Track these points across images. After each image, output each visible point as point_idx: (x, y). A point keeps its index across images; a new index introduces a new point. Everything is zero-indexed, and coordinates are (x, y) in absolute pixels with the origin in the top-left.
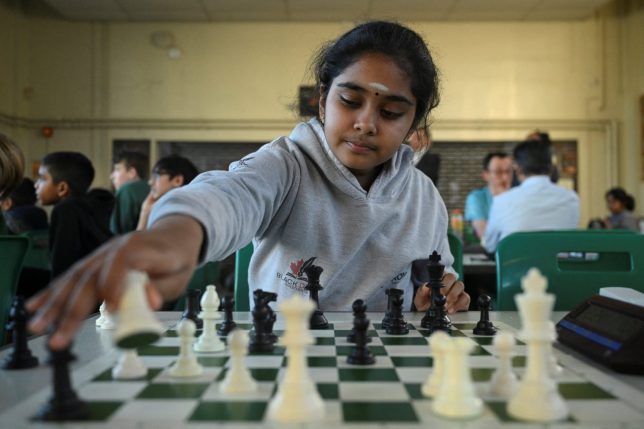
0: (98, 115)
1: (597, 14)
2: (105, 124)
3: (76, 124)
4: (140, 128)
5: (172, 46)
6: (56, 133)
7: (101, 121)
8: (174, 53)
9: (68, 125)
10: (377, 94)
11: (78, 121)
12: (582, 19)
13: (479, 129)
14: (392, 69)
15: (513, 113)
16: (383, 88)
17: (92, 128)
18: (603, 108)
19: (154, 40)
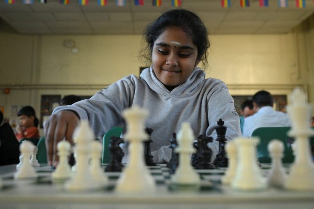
0: (34, 82)
1: (293, 30)
2: (37, 87)
3: (23, 87)
4: (55, 89)
5: (74, 47)
6: (12, 92)
7: (35, 85)
8: (75, 50)
9: (18, 87)
10: (175, 47)
11: (24, 85)
12: (286, 33)
13: (234, 89)
14: (181, 33)
15: (252, 81)
16: (177, 43)
17: (30, 89)
18: (299, 78)
19: (65, 44)
